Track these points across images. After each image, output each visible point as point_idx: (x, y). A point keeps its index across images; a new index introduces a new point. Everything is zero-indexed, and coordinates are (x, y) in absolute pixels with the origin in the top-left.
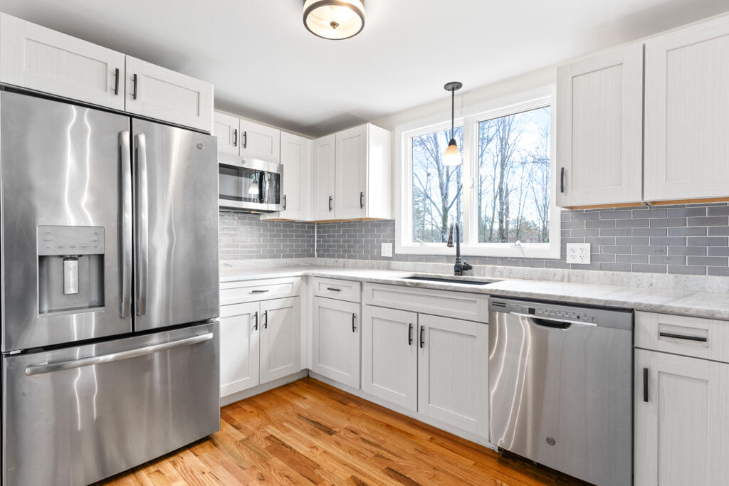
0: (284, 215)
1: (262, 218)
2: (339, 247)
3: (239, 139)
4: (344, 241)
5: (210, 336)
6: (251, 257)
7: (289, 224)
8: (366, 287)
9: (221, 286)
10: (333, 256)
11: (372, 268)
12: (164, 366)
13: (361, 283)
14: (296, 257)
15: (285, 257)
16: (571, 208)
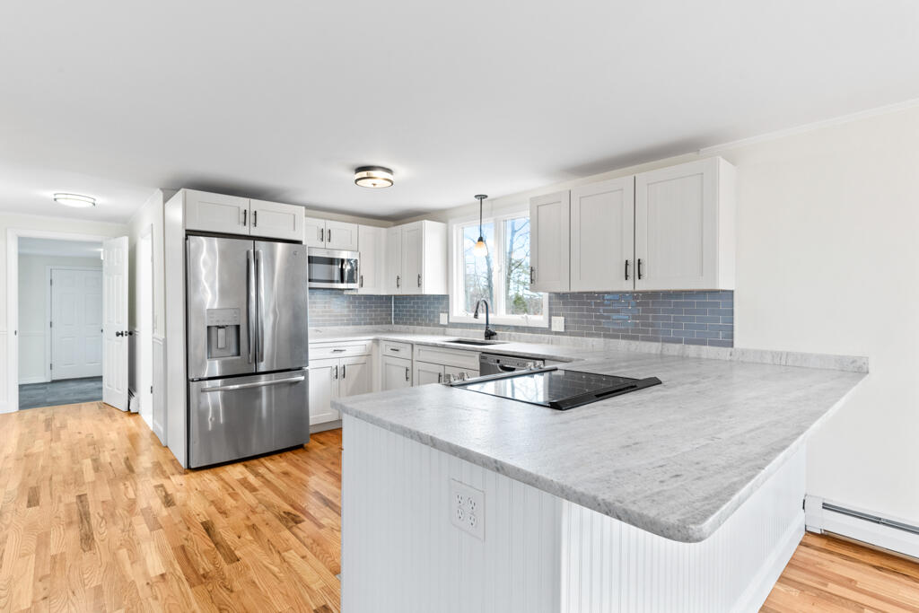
0: (362, 292)
1: (345, 293)
2: (410, 315)
3: (325, 235)
4: (414, 311)
5: (303, 378)
6: (337, 325)
7: (368, 297)
8: (416, 348)
9: (310, 346)
10: (405, 324)
11: (433, 334)
12: (269, 396)
13: (412, 345)
14: (376, 324)
15: (365, 324)
16: (555, 293)
